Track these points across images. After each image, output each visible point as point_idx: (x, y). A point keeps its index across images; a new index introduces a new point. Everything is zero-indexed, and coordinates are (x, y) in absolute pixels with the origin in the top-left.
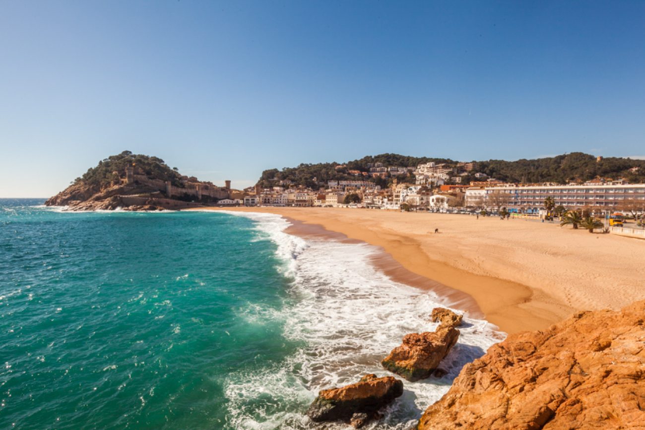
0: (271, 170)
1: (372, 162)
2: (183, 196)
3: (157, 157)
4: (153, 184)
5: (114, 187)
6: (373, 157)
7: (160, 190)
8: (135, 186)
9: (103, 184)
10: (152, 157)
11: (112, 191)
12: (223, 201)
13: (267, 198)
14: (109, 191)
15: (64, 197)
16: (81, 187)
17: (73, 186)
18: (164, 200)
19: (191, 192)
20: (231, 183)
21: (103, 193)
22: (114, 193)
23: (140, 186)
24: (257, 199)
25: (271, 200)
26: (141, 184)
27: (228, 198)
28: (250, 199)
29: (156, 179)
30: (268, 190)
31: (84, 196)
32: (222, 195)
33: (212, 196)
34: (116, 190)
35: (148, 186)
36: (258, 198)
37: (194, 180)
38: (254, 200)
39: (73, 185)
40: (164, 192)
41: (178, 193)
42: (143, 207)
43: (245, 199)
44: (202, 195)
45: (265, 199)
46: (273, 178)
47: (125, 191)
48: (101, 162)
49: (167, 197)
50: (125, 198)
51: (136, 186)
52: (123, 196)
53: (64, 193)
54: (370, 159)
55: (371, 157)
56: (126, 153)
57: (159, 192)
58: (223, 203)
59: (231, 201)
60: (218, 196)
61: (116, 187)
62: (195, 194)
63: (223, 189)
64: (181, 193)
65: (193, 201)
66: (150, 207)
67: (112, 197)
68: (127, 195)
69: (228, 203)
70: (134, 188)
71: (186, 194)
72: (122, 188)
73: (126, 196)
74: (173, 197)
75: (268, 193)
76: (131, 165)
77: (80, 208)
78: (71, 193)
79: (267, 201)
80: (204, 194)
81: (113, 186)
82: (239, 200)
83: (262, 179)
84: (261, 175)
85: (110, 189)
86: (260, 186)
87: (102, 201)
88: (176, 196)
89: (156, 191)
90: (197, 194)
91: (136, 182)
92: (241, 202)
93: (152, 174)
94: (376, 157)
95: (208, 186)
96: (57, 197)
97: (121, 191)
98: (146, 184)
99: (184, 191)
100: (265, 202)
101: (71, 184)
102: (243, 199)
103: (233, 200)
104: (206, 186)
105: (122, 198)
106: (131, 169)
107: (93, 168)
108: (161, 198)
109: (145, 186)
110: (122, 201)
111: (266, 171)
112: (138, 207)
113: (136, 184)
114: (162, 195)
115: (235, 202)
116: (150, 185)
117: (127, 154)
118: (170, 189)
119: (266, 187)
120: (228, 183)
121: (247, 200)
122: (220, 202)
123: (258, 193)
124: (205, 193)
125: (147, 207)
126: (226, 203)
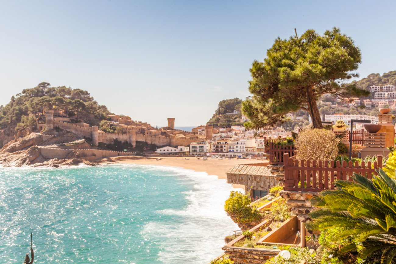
0: (231, 100)
1: (378, 84)
2: (113, 143)
4: (76, 130)
5: (31, 135)
6: (381, 75)
7: (84, 138)
8: (56, 133)
9: (18, 129)
10: (75, 90)
11: (30, 140)
12: (162, 149)
13: (219, 146)
14: (26, 141)
18: (89, 151)
19: (123, 138)
20: (175, 121)
21: (18, 142)
22: (31, 143)
23: (61, 132)
24: (207, 147)
25: (224, 148)
26: (62, 130)
27: (169, 145)
28: (198, 146)
29: (80, 122)
30: (225, 130)
32: (161, 141)
33: (149, 142)
34: (33, 138)
36: (208, 145)
37: (127, 121)
38: (202, 147)
40: (89, 139)
41: (107, 140)
42: (65, 161)
43: (191, 146)
44: (137, 142)
45: (217, 147)
46: (232, 111)
47: (44, 140)
48: (13, 98)
49: (93, 146)
50: (44, 149)
51: (57, 133)
52: (42, 147)
54: (376, 78)
55: (378, 74)
56: (44, 85)
57: (83, 140)
58: (163, 152)
59: (173, 149)
60: (157, 143)
61: (33, 135)
62: (128, 140)
63: (163, 133)
64: (110, 140)
65: (125, 150)
66: (73, 161)
67: (29, 149)
68: (46, 145)
69: (170, 151)
71: (116, 141)
72: (40, 136)
73: (45, 147)
74: (102, 146)
75: (223, 135)
76: (51, 108)
79: (220, 150)
80: (139, 140)
81: (30, 133)
82: (183, 147)
83: (219, 112)
84: (217, 108)
85: (27, 138)
86: (214, 124)
87: (17, 154)
88: (104, 144)
89: (78, 138)
90: (130, 140)
91: (57, 129)
92: (186, 150)
93: (75, 115)
94: (386, 76)
95: (143, 128)
97: (39, 141)
98: (68, 130)
99: (114, 137)
100: (217, 151)
102: (189, 146)
103: (176, 147)
104: (142, 128)
105: (40, 149)
106: (51, 113)
107: (4, 106)
108: (86, 148)
109: (68, 132)
110: (40, 153)
111: (224, 101)
112: (60, 161)
113: (57, 131)
114: (87, 145)
115: (178, 150)
116: (73, 131)
117: (44, 87)
118: (98, 134)
119: (222, 126)
120: (171, 121)
121: (193, 147)
122: (159, 151)
123: (209, 137)
124: (141, 139)
125: (70, 161)
126: (166, 151)
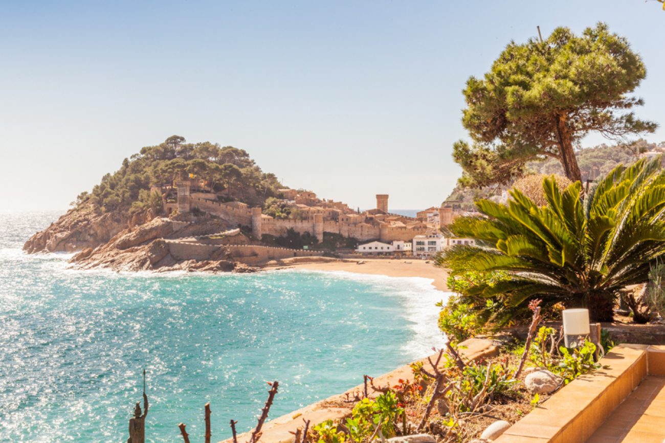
2: (285, 235)
3: (235, 146)
4: (226, 213)
5: (153, 221)
7: (239, 226)
8: (193, 218)
9: (133, 212)
10: (225, 148)
11: (152, 229)
12: (367, 246)
13: (463, 241)
14: (144, 230)
15: (59, 235)
16: (90, 214)
17: (75, 213)
18: (247, 248)
19: (302, 227)
21: (134, 233)
22: (154, 234)
23: (202, 217)
24: (442, 242)
26: (203, 214)
27: (379, 239)
28: (426, 241)
29: (233, 200)
31: (96, 233)
32: (365, 232)
33: (346, 234)
34: (157, 227)
35: (218, 217)
36: (443, 239)
37: (309, 199)
38: (435, 242)
39: (75, 210)
40: (248, 229)
41: (276, 230)
42: (207, 264)
43: (415, 241)
44: (325, 234)
45: (460, 243)
47: (174, 229)
48: (126, 162)
49: (253, 240)
50: (175, 244)
51: (196, 218)
52: (172, 241)
53: (58, 226)
56: (175, 140)
57: (238, 229)
58: (367, 250)
59: (385, 246)
60: (357, 235)
61: (157, 222)
62: (311, 231)
63: (369, 219)
64: (281, 230)
65: (306, 247)
66: (221, 264)
67: (151, 244)
68: (177, 237)
69: (379, 250)
70: (190, 225)
71: (291, 232)
72: (169, 224)
73: (177, 241)
74: (267, 240)
76: (185, 178)
77: (94, 266)
78: (73, 227)
80: (328, 230)
81: (152, 219)
82: (401, 243)
85: (148, 225)
86: (453, 205)
87: (132, 251)
88: (271, 236)
89: (230, 227)
90: (314, 230)
91: (195, 211)
92: (406, 247)
93: (224, 189)
95: (336, 213)
96: (46, 236)
97: (167, 231)
98: (214, 214)
99: (288, 225)
101: (72, 208)
102: (411, 241)
103: (390, 242)
104: (333, 212)
105: (169, 244)
106: (186, 186)
107: (112, 174)
108: (242, 243)
109: (214, 217)
110: (169, 251)
112: (200, 263)
113: (195, 215)
114: (243, 238)
115: (392, 248)
116: (222, 216)
117: (176, 143)
118: (262, 220)
119: (468, 208)
120: (382, 199)
121: (418, 243)
122: (361, 248)
124: (332, 228)
125: (215, 264)
126: (373, 250)
